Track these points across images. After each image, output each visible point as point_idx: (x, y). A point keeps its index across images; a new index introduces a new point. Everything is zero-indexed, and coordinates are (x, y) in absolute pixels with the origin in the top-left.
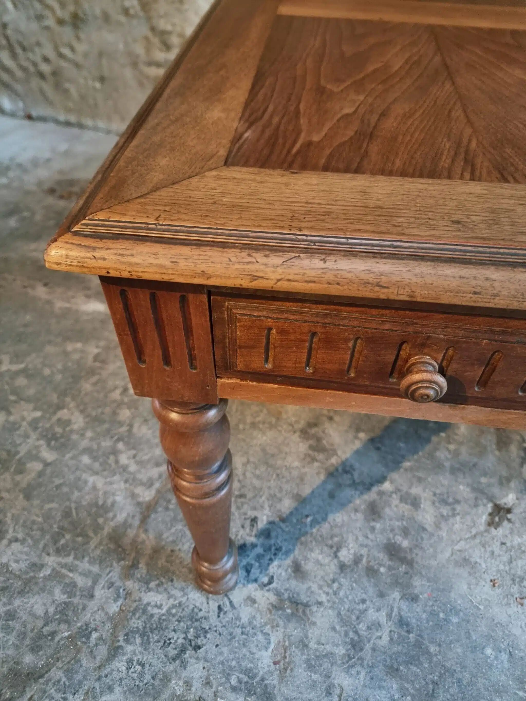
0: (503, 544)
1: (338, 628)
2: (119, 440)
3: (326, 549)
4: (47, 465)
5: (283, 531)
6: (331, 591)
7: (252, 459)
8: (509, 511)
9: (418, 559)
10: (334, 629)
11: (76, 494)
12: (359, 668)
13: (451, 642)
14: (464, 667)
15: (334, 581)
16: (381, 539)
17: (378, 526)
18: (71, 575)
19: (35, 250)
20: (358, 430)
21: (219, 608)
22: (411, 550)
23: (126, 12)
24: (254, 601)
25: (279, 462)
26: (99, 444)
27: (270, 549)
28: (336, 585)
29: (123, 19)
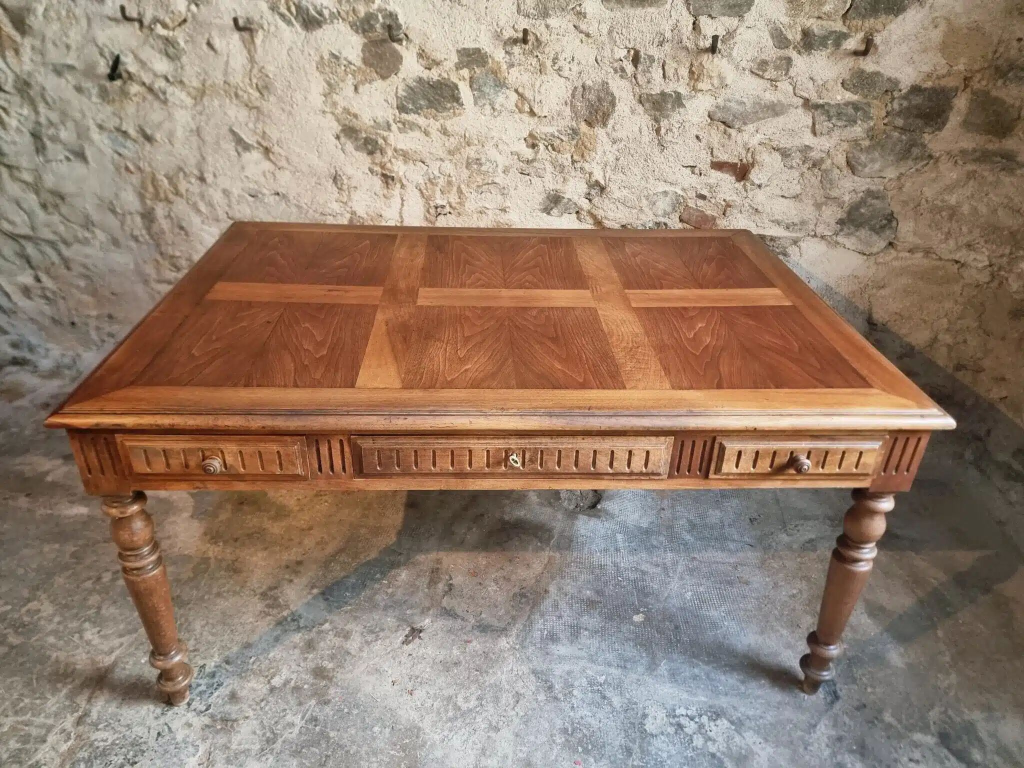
0: (410, 655)
1: (258, 732)
2: (85, 621)
3: (262, 679)
4: (12, 647)
5: (227, 671)
6: (258, 708)
7: (211, 621)
8: (421, 631)
9: (339, 675)
10: (255, 733)
11: (39, 667)
12: (269, 756)
13: (348, 727)
14: (353, 742)
15: (262, 700)
16: (311, 665)
17: (311, 656)
18: (27, 728)
19: (20, 464)
20: (312, 588)
21: (159, 734)
22: (333, 669)
23: (136, 239)
24: (189, 725)
25: (236, 621)
26: (66, 627)
27: (213, 685)
28: (263, 704)
29: (133, 244)
